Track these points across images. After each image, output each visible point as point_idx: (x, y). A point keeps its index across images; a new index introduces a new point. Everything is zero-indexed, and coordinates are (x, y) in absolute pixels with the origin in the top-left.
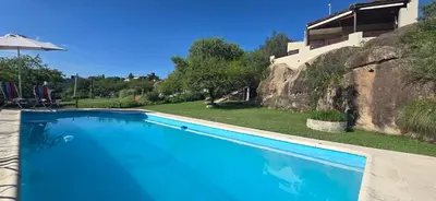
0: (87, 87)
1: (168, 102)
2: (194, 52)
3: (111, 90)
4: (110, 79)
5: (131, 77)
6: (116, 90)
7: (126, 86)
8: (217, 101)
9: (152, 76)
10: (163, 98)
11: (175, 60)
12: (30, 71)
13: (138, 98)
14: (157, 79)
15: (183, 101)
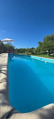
0: (19, 51)
1: (36, 54)
2: (45, 40)
3: (24, 51)
4: (23, 49)
5: (28, 48)
6: (24, 52)
7: (26, 50)
8: (51, 55)
9: (33, 48)
10: (35, 53)
11: (39, 43)
12: (9, 46)
13: (29, 53)
14: (34, 49)
15: (40, 54)
